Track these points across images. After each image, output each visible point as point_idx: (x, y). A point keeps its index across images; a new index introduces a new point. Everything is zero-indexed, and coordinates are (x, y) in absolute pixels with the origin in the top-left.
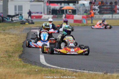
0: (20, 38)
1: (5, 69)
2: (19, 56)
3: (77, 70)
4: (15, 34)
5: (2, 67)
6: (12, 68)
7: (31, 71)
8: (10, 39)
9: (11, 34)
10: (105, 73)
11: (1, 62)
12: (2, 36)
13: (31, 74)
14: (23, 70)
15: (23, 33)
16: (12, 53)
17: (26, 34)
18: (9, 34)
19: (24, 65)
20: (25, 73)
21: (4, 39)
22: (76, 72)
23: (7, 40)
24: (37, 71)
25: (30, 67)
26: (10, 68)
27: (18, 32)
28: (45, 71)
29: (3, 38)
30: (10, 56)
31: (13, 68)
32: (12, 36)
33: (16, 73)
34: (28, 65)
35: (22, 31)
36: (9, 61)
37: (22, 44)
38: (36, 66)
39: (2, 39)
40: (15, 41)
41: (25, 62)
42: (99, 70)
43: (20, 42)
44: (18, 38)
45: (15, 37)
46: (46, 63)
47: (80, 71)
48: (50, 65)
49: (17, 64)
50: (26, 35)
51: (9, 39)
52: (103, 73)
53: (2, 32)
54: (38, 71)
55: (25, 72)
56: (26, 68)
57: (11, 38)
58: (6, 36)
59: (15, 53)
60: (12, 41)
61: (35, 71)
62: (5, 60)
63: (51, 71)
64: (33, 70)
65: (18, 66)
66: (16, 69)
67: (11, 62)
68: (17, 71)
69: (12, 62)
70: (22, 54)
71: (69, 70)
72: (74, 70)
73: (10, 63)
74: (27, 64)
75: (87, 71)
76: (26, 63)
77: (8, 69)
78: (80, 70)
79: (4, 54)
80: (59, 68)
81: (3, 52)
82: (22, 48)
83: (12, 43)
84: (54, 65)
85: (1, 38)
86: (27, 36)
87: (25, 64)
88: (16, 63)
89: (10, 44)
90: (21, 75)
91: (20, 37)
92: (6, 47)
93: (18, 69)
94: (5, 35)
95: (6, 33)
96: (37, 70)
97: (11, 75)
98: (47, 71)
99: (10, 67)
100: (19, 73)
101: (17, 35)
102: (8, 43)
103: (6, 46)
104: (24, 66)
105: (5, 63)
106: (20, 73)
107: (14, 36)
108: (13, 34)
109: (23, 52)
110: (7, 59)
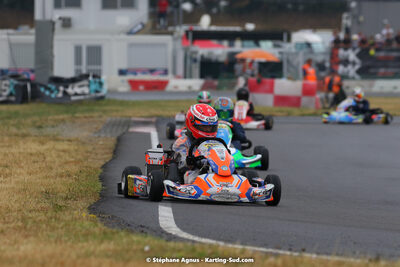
0: (91, 153)
1: (42, 245)
2: (89, 208)
3: (281, 252)
4: (77, 140)
5: (32, 239)
6: (66, 242)
7: (128, 251)
8: (59, 156)
9: (63, 141)
10: (370, 260)
11: (30, 223)
12: (33, 147)
13: (128, 261)
14: (103, 246)
15: (103, 135)
16: (66, 198)
17: (114, 139)
18: (56, 139)
19: (105, 233)
20: (108, 257)
21: (39, 154)
22: (277, 255)
23: (48, 159)
24: (148, 252)
25: (125, 240)
26: (61, 241)
27: (85, 134)
28: (174, 250)
29: (34, 151)
30: (58, 208)
31: (69, 243)
32: (64, 146)
33: (78, 257)
34: (118, 232)
35: (100, 131)
36: (58, 219)
37: (100, 171)
38: (146, 237)
39: (31, 154)
40: (77, 162)
41: (109, 227)
42: (354, 253)
43: (92, 165)
44: (87, 152)
45: (76, 150)
46: (178, 230)
47: (288, 253)
48: (191, 237)
49: (84, 231)
50: (111, 142)
51: (54, 155)
52: (367, 261)
53: (34, 131)
54: (151, 250)
55: (110, 253)
56: (112, 243)
57: (64, 151)
58: (45, 147)
59: (75, 200)
60: (67, 163)
61: (142, 250)
62: (42, 216)
63: (194, 250)
64: (134, 247)
65: (87, 235)
66: (80, 244)
67: (62, 224)
68: (83, 251)
69: (66, 225)
70: (97, 204)
71: (255, 252)
72: (270, 250)
73: (58, 228)
74: (115, 230)
75: (314, 256)
76: (113, 227)
77: (54, 245)
78: (290, 250)
79: (38, 202)
80: (221, 244)
81: (35, 194)
82: (100, 185)
83: (67, 167)
84: (205, 237)
85: (29, 151)
86: (117, 146)
87: (109, 230)
88: (79, 228)
89: (60, 170)
90: (94, 262)
91: (94, 149)
92: (46, 181)
93: (85, 244)
94: (42, 143)
95: (46, 136)
96: (147, 248)
97: (62, 264)
98: (179, 251)
99: (58, 240)
100: (88, 255)
101: (83, 143)
102: (51, 168)
103: (46, 177)
104: (105, 236)
105: (44, 226)
106: (92, 258)
107: (72, 147)
108: (69, 140)
109: (101, 195)
110: (49, 214)
